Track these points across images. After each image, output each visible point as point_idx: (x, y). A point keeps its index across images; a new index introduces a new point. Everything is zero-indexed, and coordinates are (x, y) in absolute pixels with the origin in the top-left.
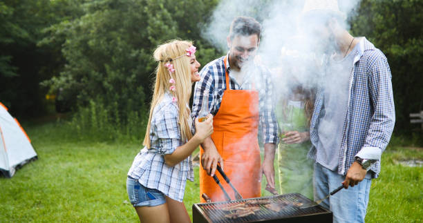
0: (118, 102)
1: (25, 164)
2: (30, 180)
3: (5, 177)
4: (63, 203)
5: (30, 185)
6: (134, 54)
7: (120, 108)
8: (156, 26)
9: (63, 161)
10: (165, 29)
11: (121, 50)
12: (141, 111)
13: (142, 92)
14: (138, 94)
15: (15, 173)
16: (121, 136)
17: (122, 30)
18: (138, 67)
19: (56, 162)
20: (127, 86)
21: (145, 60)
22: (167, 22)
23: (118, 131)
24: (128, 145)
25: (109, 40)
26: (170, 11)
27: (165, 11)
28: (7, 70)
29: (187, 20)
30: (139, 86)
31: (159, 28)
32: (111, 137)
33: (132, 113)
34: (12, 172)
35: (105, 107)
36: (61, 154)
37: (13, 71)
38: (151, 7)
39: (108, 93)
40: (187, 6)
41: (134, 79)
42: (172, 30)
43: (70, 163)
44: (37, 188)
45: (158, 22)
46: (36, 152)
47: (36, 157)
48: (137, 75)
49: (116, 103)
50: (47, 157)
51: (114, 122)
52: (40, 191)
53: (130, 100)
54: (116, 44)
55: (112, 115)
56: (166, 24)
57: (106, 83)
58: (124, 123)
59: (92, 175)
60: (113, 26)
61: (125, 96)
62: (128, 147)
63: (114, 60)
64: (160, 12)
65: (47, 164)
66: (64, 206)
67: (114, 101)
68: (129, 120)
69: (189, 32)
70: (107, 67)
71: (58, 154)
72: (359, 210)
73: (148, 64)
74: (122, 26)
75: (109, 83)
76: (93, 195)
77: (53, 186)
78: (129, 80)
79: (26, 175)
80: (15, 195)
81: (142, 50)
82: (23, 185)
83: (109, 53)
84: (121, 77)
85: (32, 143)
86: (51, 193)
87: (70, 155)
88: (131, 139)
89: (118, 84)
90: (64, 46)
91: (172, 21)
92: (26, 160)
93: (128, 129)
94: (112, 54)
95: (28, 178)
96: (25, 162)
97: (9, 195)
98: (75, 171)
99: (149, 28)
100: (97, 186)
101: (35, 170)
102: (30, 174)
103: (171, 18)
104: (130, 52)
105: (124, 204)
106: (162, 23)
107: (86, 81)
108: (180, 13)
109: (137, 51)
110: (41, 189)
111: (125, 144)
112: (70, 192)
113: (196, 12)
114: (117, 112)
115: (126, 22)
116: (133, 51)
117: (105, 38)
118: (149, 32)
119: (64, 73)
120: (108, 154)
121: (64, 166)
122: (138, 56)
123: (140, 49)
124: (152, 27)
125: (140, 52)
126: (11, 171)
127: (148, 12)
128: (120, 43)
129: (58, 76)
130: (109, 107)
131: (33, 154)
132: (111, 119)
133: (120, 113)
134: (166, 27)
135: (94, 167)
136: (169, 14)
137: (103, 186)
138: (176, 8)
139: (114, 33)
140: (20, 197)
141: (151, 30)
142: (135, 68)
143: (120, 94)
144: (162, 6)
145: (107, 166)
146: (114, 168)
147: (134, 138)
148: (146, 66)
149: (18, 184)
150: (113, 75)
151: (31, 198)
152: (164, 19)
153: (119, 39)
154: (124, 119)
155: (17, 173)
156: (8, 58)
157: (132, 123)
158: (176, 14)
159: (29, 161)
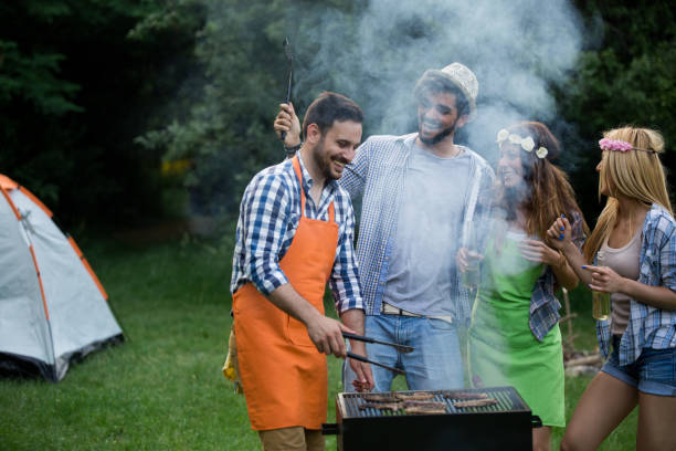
1: (91, 353)
2: (101, 389)
3: (43, 381)
4: (171, 435)
5: (100, 398)
9: (187, 350)
15: (68, 372)
19: (169, 352)
28: (50, 94)
34: (62, 370)
36: (184, 331)
37: (67, 97)
43: (201, 355)
44: (116, 403)
46: (121, 324)
47: (120, 337)
50: (148, 338)
52: (123, 410)
65: (145, 353)
66: (172, 439)
71: (175, 333)
77: (152, 399)
79: (95, 378)
80: (68, 414)
82: (86, 396)
85: (109, 301)
86: (147, 415)
87: (206, 336)
90: (204, 38)
92: (95, 344)
95: (98, 385)
96: (92, 348)
97: (54, 415)
98: (209, 371)
101: (115, 368)
102: (103, 376)
107: (259, 134)
110: (125, 405)
112: (189, 414)
119: (203, 109)
121: (184, 361)
126: (58, 367)
129: (185, 118)
131: (111, 328)
140: (78, 419)
149: (76, 394)
151: (102, 422)
155: (73, 372)
156: (53, 59)
159: (102, 346)
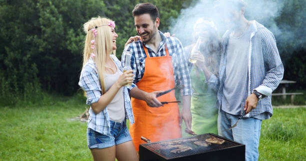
0: (17, 76)
6: (29, 39)
7: (18, 80)
8: (46, 18)
10: (53, 20)
11: (18, 36)
12: (35, 82)
13: (36, 68)
14: (32, 69)
16: (20, 101)
17: (18, 21)
18: (32, 49)
20: (23, 64)
21: (38, 44)
22: (54, 15)
23: (18, 98)
24: (27, 108)
25: (7, 29)
26: (56, 7)
27: (53, 7)
29: (69, 14)
30: (33, 64)
31: (49, 19)
32: (12, 102)
33: (28, 84)
35: (6, 79)
38: (42, 4)
39: (8, 69)
40: (70, 4)
41: (29, 58)
42: (59, 21)
45: (48, 15)
48: (31, 55)
49: (15, 76)
51: (13, 91)
53: (26, 74)
54: (14, 32)
55: (12, 85)
56: (54, 17)
57: (6, 62)
58: (22, 91)
59: (6, 131)
60: (10, 17)
61: (22, 71)
62: (27, 110)
63: (13, 44)
64: (48, 8)
67: (13, 75)
68: (26, 89)
69: (70, 22)
70: (7, 49)
72: (255, 143)
73: (40, 47)
74: (18, 18)
75: (9, 61)
76: (13, 147)
78: (25, 59)
81: (36, 36)
83: (8, 38)
84: (18, 57)
88: (28, 104)
89: (16, 62)
91: (58, 15)
93: (25, 95)
94: (10, 39)
99: (41, 19)
100: (14, 139)
103: (57, 12)
104: (26, 38)
105: (42, 151)
106: (51, 16)
108: (65, 9)
109: (32, 37)
111: (24, 107)
113: (76, 8)
114: (16, 84)
115: (21, 15)
116: (28, 37)
117: (5, 27)
118: (41, 22)
120: (14, 115)
122: (32, 40)
123: (34, 36)
124: (43, 19)
125: (33, 38)
127: (40, 7)
128: (17, 31)
130: (9, 80)
132: (11, 89)
133: (18, 84)
134: (54, 19)
135: (5, 125)
136: (56, 9)
137: (19, 139)
138: (61, 5)
139: (11, 23)
141: (43, 21)
142: (30, 50)
143: (18, 69)
144: (51, 3)
145: (16, 124)
146: (23, 126)
147: (30, 102)
148: (38, 48)
150: (12, 55)
152: (52, 13)
153: (16, 27)
154: (22, 88)
157: (28, 92)
158: (61, 10)
